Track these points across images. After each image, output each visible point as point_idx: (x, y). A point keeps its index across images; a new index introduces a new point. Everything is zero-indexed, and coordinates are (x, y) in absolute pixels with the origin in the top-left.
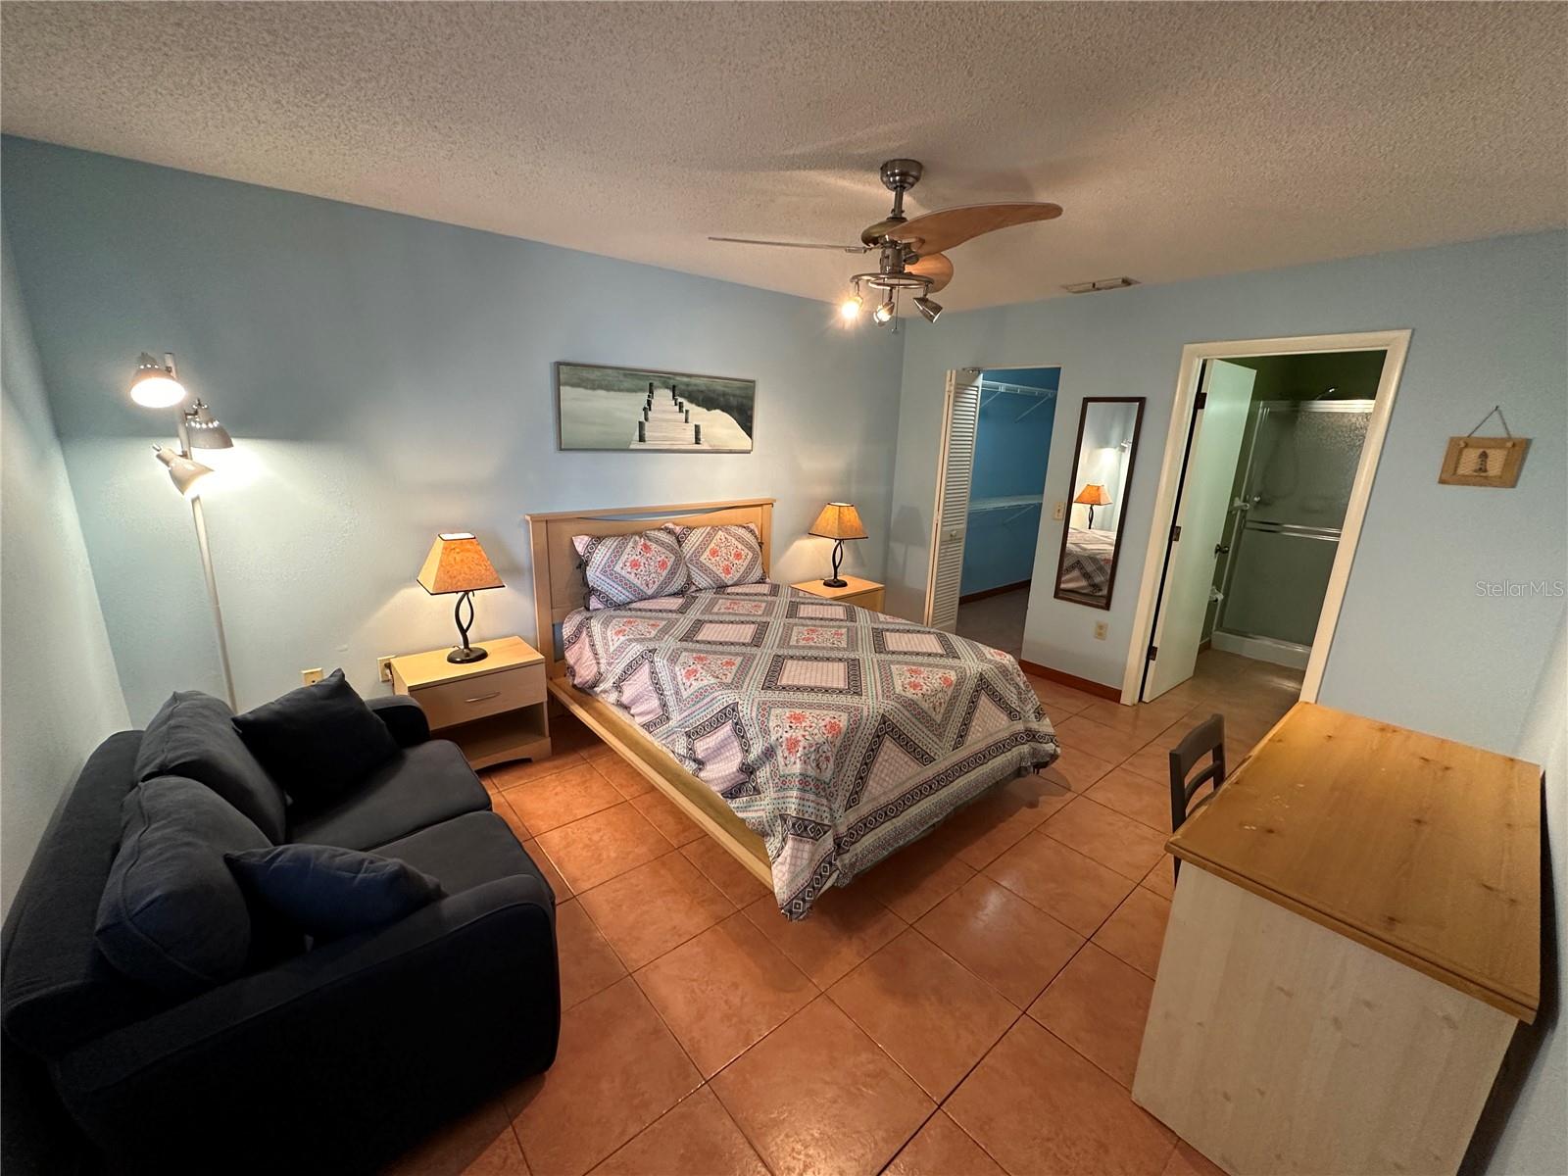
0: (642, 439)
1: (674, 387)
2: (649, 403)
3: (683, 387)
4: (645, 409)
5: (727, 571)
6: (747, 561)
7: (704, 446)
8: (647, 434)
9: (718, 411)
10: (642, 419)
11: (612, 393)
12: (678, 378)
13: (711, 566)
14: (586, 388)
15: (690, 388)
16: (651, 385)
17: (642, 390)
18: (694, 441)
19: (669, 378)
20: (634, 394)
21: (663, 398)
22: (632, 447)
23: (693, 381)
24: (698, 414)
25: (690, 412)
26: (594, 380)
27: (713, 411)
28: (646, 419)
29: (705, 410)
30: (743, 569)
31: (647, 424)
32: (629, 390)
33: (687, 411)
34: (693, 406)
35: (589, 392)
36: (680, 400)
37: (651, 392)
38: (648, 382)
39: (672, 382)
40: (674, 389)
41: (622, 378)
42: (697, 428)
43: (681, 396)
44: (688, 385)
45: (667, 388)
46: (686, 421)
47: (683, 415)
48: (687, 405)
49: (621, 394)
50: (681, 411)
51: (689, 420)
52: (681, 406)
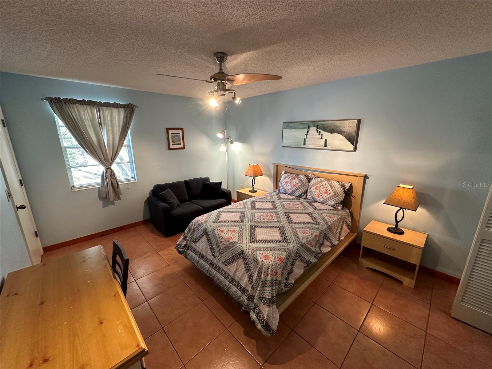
0: (304, 144)
1: (317, 126)
2: (308, 132)
3: (321, 126)
4: (306, 134)
5: (318, 196)
6: (329, 196)
7: (328, 147)
8: (306, 143)
9: (336, 134)
10: (305, 138)
11: (296, 130)
12: (319, 123)
13: (313, 192)
14: (289, 129)
15: (324, 126)
16: (309, 126)
17: (306, 128)
18: (324, 146)
19: (316, 123)
20: (303, 130)
21: (313, 131)
22: (301, 147)
23: (325, 123)
24: (326, 135)
25: (323, 135)
26: (291, 127)
27: (333, 134)
28: (306, 138)
29: (330, 134)
30: (325, 198)
31: (306, 139)
32: (301, 129)
33: (322, 134)
34: (325, 132)
35: (290, 130)
36: (319, 130)
37: (309, 128)
38: (307, 125)
39: (317, 124)
40: (317, 127)
41: (299, 125)
42: (326, 141)
43: (320, 129)
44: (323, 125)
45: (315, 126)
46: (321, 138)
47: (320, 136)
48: (322, 132)
49: (299, 130)
50: (319, 134)
51: (323, 138)
52: (320, 132)
